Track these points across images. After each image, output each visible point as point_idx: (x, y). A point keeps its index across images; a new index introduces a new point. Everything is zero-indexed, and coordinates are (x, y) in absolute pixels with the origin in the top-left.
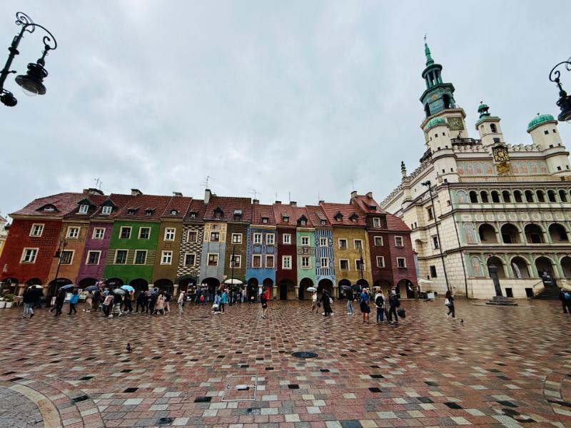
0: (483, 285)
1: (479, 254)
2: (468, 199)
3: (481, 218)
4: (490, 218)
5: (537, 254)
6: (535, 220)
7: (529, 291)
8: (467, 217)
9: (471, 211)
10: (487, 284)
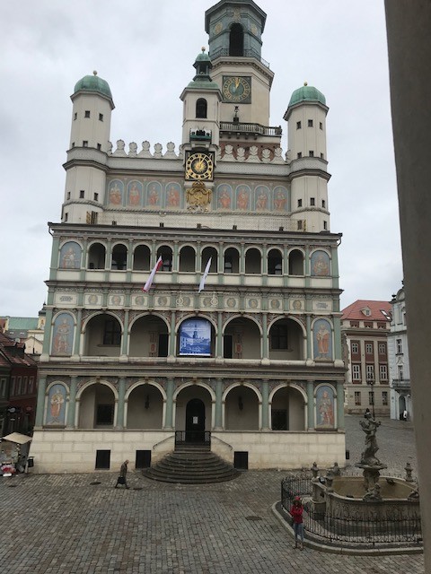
0: (52, 442)
1: (68, 377)
2: (84, 259)
3: (95, 302)
4: (115, 302)
5: (186, 379)
6: (203, 309)
7: (143, 457)
8: (70, 299)
9: (83, 286)
10: (62, 441)
